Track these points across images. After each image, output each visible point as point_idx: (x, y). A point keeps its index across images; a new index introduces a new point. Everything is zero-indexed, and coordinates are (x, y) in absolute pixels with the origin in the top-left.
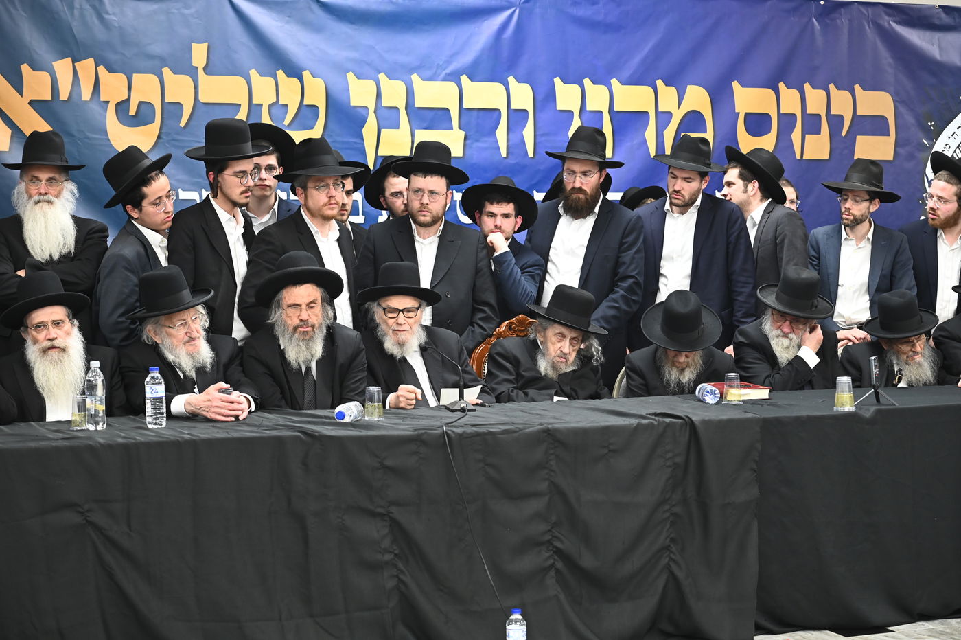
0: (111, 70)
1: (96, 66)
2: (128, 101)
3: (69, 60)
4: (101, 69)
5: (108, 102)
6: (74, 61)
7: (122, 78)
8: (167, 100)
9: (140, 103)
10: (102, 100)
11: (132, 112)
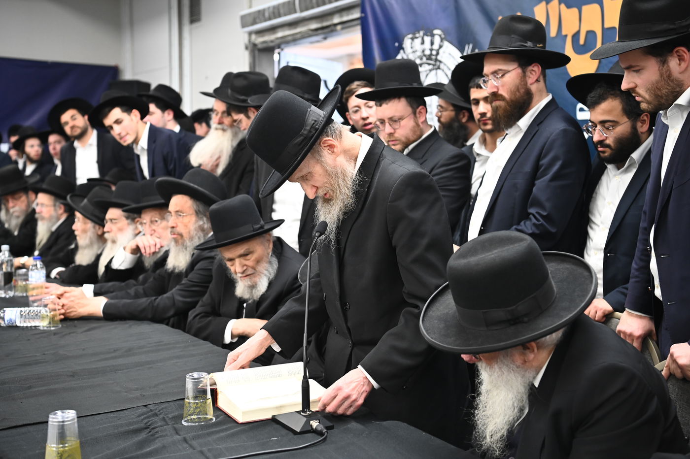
0: (569, 6)
1: (560, 4)
2: (578, 33)
3: (544, 3)
4: (563, 6)
5: (566, 36)
6: (547, 3)
7: (575, 10)
8: (607, 26)
9: (588, 32)
10: (564, 33)
11: (582, 42)
